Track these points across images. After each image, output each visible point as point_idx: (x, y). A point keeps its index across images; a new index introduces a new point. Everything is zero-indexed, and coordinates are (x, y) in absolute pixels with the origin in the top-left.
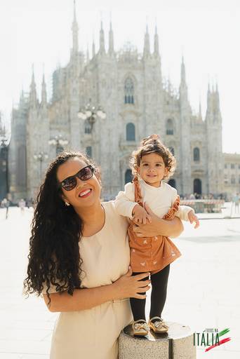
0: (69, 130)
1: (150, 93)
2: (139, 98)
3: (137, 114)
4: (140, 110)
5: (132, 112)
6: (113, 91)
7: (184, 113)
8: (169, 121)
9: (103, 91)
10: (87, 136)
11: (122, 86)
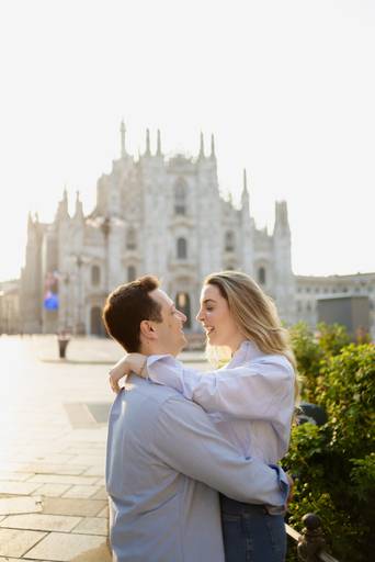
0: (106, 245)
1: (205, 201)
2: (192, 207)
3: (190, 228)
4: (192, 222)
5: (183, 224)
6: (161, 199)
7: (247, 227)
8: (229, 236)
9: (148, 199)
10: (129, 254)
11: (171, 193)
